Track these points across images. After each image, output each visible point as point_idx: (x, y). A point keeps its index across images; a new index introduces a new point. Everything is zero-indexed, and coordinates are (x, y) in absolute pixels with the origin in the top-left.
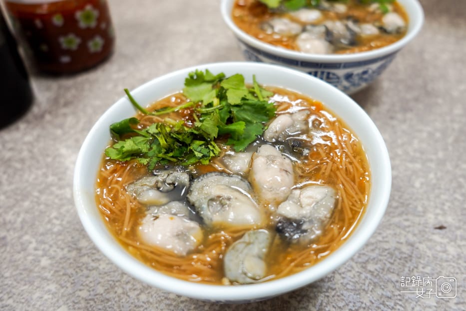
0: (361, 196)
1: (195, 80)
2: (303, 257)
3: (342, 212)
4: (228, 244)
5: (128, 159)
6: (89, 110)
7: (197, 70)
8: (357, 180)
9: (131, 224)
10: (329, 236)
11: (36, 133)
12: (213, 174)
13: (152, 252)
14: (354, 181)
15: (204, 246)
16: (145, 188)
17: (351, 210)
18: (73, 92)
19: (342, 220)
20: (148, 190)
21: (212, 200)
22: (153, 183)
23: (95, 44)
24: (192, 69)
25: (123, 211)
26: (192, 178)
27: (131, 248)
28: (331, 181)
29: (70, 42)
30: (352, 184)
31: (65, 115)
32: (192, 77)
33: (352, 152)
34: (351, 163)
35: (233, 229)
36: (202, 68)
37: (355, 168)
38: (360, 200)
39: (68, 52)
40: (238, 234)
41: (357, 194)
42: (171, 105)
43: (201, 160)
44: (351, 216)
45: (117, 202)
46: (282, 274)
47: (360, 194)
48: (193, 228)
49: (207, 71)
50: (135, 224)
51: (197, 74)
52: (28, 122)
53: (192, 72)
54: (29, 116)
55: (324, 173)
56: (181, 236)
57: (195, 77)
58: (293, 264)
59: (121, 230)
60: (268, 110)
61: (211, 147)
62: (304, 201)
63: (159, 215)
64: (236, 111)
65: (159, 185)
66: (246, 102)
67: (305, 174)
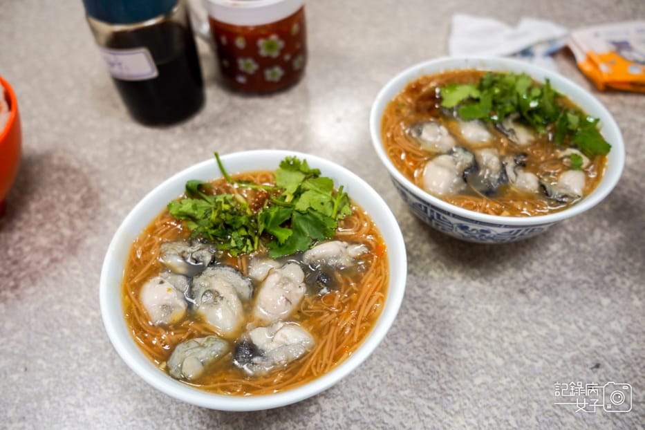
0: (330, 362)
1: (290, 165)
2: (234, 383)
3: (300, 366)
4: (191, 336)
5: (183, 218)
6: (237, 139)
7: (295, 157)
8: (342, 346)
9: (142, 278)
10: (268, 381)
11: (184, 143)
12: (230, 269)
13: (137, 309)
14: (338, 344)
15: (174, 327)
16: (173, 252)
17: (310, 370)
18: (237, 114)
19: (293, 373)
20: (175, 255)
21: (210, 291)
22: (180, 251)
23: (275, 74)
24: (290, 154)
25: (146, 262)
26: (212, 264)
27: (127, 297)
28: (319, 332)
29: (248, 65)
30: (334, 348)
31: (215, 135)
32: (288, 162)
33: (365, 315)
34: (352, 326)
35: (206, 326)
36: (300, 156)
37: (351, 334)
38: (326, 366)
39: (244, 74)
40: (207, 332)
41: (329, 358)
42: (255, 182)
43: (232, 250)
44: (303, 374)
45: (147, 253)
46: (207, 386)
47: (331, 359)
48: (180, 307)
49: (305, 161)
50: (144, 280)
51: (294, 159)
52: (185, 129)
53: (290, 157)
54: (189, 124)
55: (321, 321)
56: (166, 307)
57: (291, 163)
58: (219, 384)
59: (132, 278)
60: (327, 230)
61: (248, 242)
62: (278, 337)
63: (166, 281)
64: (297, 218)
65: (185, 255)
66: (312, 212)
67: (304, 312)
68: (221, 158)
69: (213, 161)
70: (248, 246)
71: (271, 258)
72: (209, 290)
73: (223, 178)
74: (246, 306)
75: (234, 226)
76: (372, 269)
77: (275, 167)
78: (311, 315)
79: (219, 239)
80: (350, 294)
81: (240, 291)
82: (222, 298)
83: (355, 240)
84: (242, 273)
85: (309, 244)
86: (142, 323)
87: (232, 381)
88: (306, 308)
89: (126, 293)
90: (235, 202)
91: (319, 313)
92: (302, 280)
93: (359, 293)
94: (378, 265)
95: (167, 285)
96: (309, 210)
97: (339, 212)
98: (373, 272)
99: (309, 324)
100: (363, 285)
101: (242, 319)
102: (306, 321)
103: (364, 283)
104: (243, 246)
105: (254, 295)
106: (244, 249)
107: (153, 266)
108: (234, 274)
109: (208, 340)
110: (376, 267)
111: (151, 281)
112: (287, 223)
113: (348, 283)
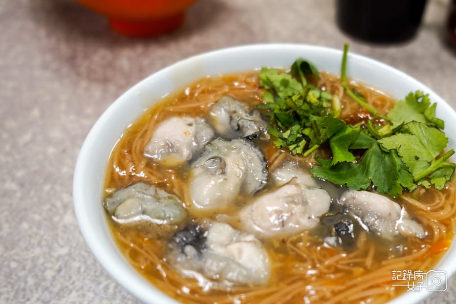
1: (417, 103)
2: (146, 255)
4: (162, 186)
5: (267, 87)
7: (428, 95)
16: (227, 107)
20: (226, 110)
24: (424, 89)
25: (197, 100)
26: (249, 138)
28: (282, 276)
32: (417, 97)
36: (433, 97)
43: (279, 139)
45: (206, 94)
48: (182, 156)
49: (435, 105)
50: (179, 114)
53: (422, 92)
55: (296, 267)
56: (170, 147)
57: (420, 100)
58: (134, 245)
59: (171, 105)
60: (395, 184)
61: (303, 143)
62: (234, 248)
63: (194, 125)
64: (374, 152)
65: (234, 116)
66: (394, 155)
67: (289, 245)
68: (349, 54)
69: (340, 53)
70: (298, 146)
71: (310, 173)
72: (220, 159)
73: (339, 77)
74: (241, 198)
75: (304, 121)
76: (408, 258)
77: (401, 96)
78: (291, 253)
79: (279, 124)
80: (356, 265)
81: (249, 180)
82: (223, 173)
83: (419, 217)
84: (268, 167)
85: (363, 186)
86: (137, 144)
87: (147, 252)
88: (294, 243)
89: (153, 113)
90: (329, 105)
91: (302, 257)
92: (320, 215)
93: (367, 271)
94: (422, 260)
95: (191, 130)
96: (393, 151)
97: (427, 178)
98: (407, 262)
99: (282, 260)
100: (381, 267)
101: (224, 207)
102: (281, 256)
103: (384, 266)
104: (292, 143)
105: (258, 193)
106: (291, 147)
107: (199, 107)
108: (259, 161)
109: (169, 198)
110: (415, 260)
111: (184, 118)
112: (359, 153)
113: (365, 254)
